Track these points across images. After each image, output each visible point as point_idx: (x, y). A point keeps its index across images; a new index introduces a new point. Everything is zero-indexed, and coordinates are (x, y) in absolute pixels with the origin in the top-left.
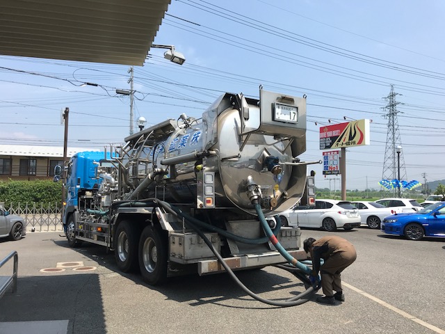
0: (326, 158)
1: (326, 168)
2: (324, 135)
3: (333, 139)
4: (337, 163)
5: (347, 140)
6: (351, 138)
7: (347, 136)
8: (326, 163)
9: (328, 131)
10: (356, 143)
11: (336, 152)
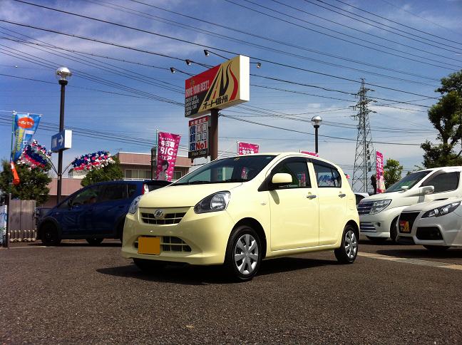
0: (193, 129)
1: (192, 146)
2: (190, 91)
3: (201, 96)
4: (205, 136)
8: (192, 138)
9: (195, 85)
10: (229, 98)
11: (204, 119)
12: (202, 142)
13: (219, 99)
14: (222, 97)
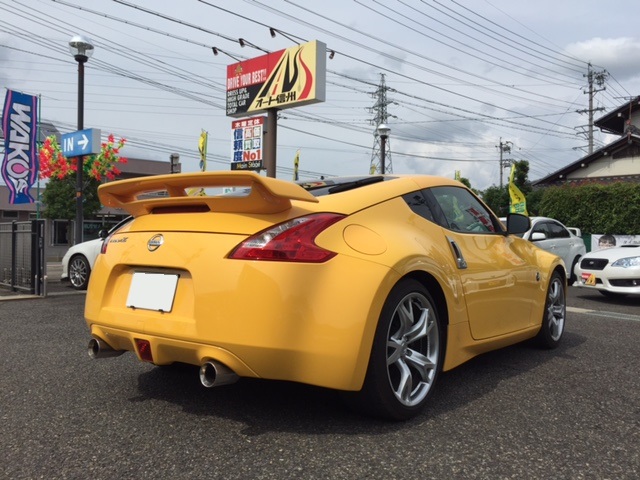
0: (238, 134)
1: (238, 155)
2: (235, 81)
3: (253, 89)
4: (258, 143)
5: (279, 91)
6: (288, 85)
7: (279, 83)
8: (238, 144)
9: (243, 73)
10: (297, 96)
11: (257, 121)
12: (252, 151)
13: (283, 96)
14: (286, 94)
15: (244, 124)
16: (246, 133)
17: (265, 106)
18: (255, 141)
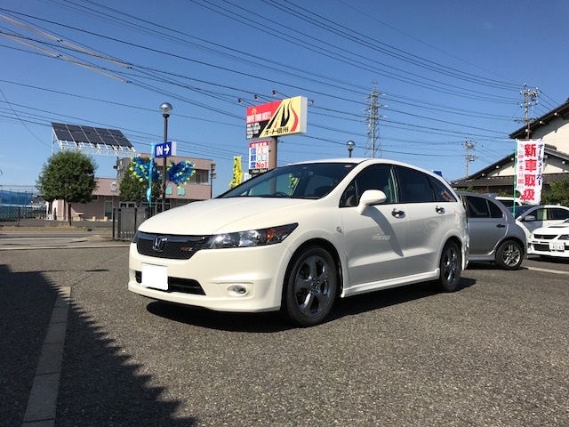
3: (263, 124)
5: (279, 126)
6: (284, 122)
7: (278, 120)
10: (290, 129)
11: (265, 144)
13: (280, 129)
14: (283, 128)
15: (257, 145)
16: (258, 151)
17: (270, 135)
18: (264, 156)
